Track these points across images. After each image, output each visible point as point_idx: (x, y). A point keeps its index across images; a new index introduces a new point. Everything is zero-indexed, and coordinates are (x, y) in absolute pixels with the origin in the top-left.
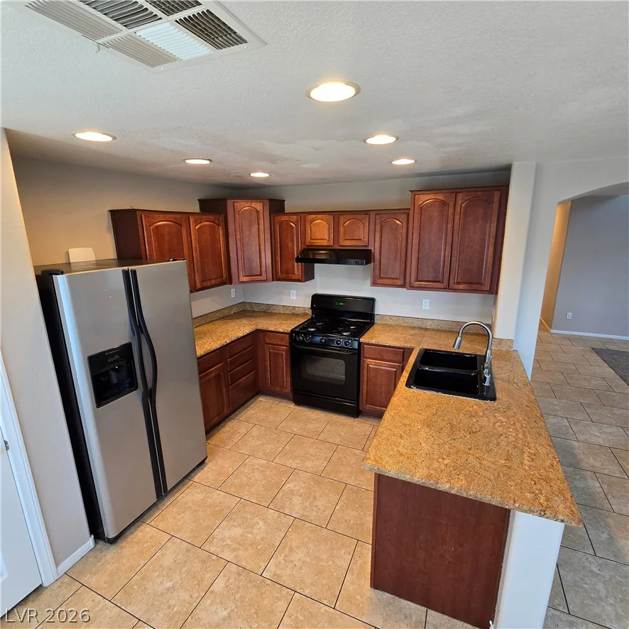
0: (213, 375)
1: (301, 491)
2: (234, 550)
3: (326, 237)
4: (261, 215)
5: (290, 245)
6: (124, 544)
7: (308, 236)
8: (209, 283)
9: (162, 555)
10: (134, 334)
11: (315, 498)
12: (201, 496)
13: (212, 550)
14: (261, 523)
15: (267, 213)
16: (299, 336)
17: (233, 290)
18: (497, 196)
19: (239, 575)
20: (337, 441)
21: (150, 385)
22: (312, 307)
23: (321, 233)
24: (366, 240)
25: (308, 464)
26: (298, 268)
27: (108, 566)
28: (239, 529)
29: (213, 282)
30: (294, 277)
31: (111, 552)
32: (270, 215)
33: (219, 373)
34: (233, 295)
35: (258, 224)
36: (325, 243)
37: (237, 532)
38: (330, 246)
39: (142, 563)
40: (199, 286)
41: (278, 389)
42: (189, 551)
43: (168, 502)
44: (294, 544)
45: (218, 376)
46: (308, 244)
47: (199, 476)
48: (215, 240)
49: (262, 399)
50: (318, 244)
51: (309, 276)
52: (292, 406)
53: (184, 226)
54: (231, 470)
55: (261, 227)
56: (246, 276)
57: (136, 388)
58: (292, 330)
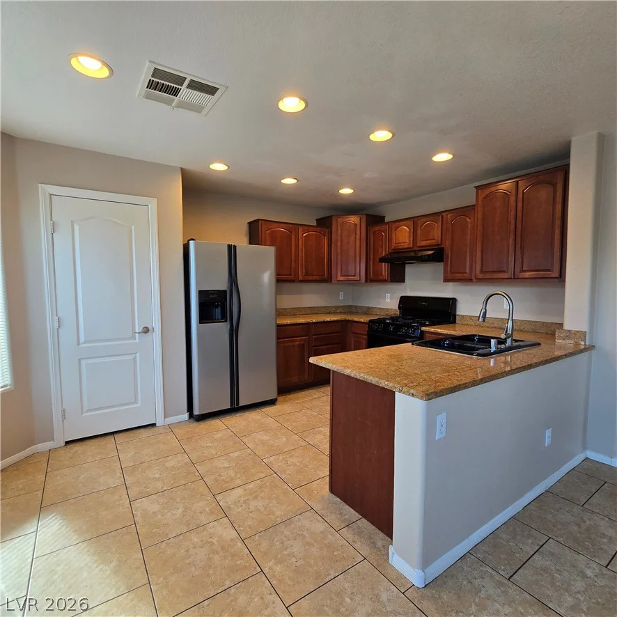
0: (298, 343)
3: (407, 241)
4: (359, 228)
5: (380, 250)
7: (394, 240)
8: (310, 278)
9: (217, 433)
10: (229, 286)
12: (259, 417)
13: (244, 440)
14: (284, 439)
15: (364, 225)
17: (341, 294)
18: (560, 177)
19: (249, 455)
22: (400, 307)
23: (403, 237)
24: (440, 239)
26: (385, 268)
27: (188, 428)
28: (268, 437)
29: (315, 278)
30: (381, 278)
32: (366, 226)
34: (341, 297)
35: (356, 234)
36: (406, 246)
37: (266, 438)
38: (411, 248)
40: (301, 278)
42: (231, 436)
45: (302, 346)
46: (393, 248)
48: (319, 246)
50: (402, 247)
53: (294, 233)
55: (358, 237)
56: (344, 276)
57: (226, 321)
58: (370, 320)
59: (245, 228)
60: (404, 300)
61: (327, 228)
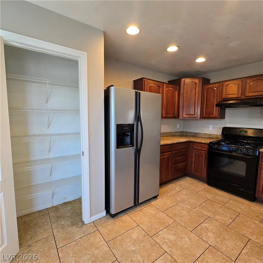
0: (166, 156)
1: (214, 231)
2: (170, 247)
3: (236, 93)
4: (198, 86)
5: (212, 99)
6: (117, 220)
7: (224, 93)
8: (168, 116)
9: (132, 232)
10: (136, 121)
11: (224, 238)
12: (154, 212)
13: (157, 241)
14: (187, 239)
15: (201, 84)
16: (214, 145)
17: (178, 124)
21: (139, 147)
22: (222, 134)
23: (232, 91)
25: (217, 217)
26: (216, 111)
27: (109, 226)
28: (173, 236)
29: (171, 115)
30: (213, 116)
31: (111, 221)
32: (202, 85)
33: (169, 157)
34: (178, 127)
35: (196, 90)
36: (235, 96)
37: (172, 238)
38: (239, 97)
39: (123, 232)
40: (164, 116)
41: (198, 174)
42: (145, 236)
43: (138, 209)
45: (168, 158)
46: (224, 98)
47: (154, 203)
48: (173, 96)
49: (188, 178)
50: (231, 97)
51: (222, 116)
52: (206, 185)
54: (170, 206)
55: (197, 91)
56: (186, 115)
57: (133, 146)
58: (210, 142)
59: (131, 84)
61: (177, 86)
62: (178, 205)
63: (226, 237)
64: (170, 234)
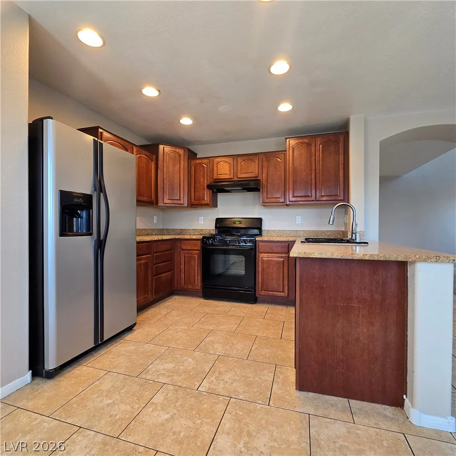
0: (143, 261)
1: (220, 341)
2: (169, 376)
3: (228, 172)
4: (182, 158)
5: (202, 179)
6: (62, 378)
7: (215, 172)
8: (142, 199)
9: (100, 384)
10: (95, 190)
11: (233, 344)
12: (133, 348)
13: (148, 377)
14: (190, 360)
15: (186, 157)
16: (209, 240)
17: (155, 218)
19: (177, 391)
20: (242, 315)
21: (102, 237)
22: (216, 227)
23: (224, 170)
24: (257, 172)
25: (221, 327)
26: (207, 195)
27: (46, 394)
28: (170, 364)
29: (145, 199)
30: (204, 202)
31: (48, 387)
32: (188, 159)
34: (155, 221)
35: (180, 164)
36: (227, 177)
37: (170, 366)
38: (231, 179)
39: (81, 390)
41: (190, 287)
42: (126, 379)
43: (103, 352)
44: (222, 370)
45: (146, 264)
46: (215, 178)
47: (129, 337)
48: (148, 171)
50: (223, 178)
54: (157, 333)
55: (182, 166)
57: (91, 234)
58: (203, 237)
60: (219, 221)
62: (169, 329)
63: (234, 342)
64: (165, 363)
